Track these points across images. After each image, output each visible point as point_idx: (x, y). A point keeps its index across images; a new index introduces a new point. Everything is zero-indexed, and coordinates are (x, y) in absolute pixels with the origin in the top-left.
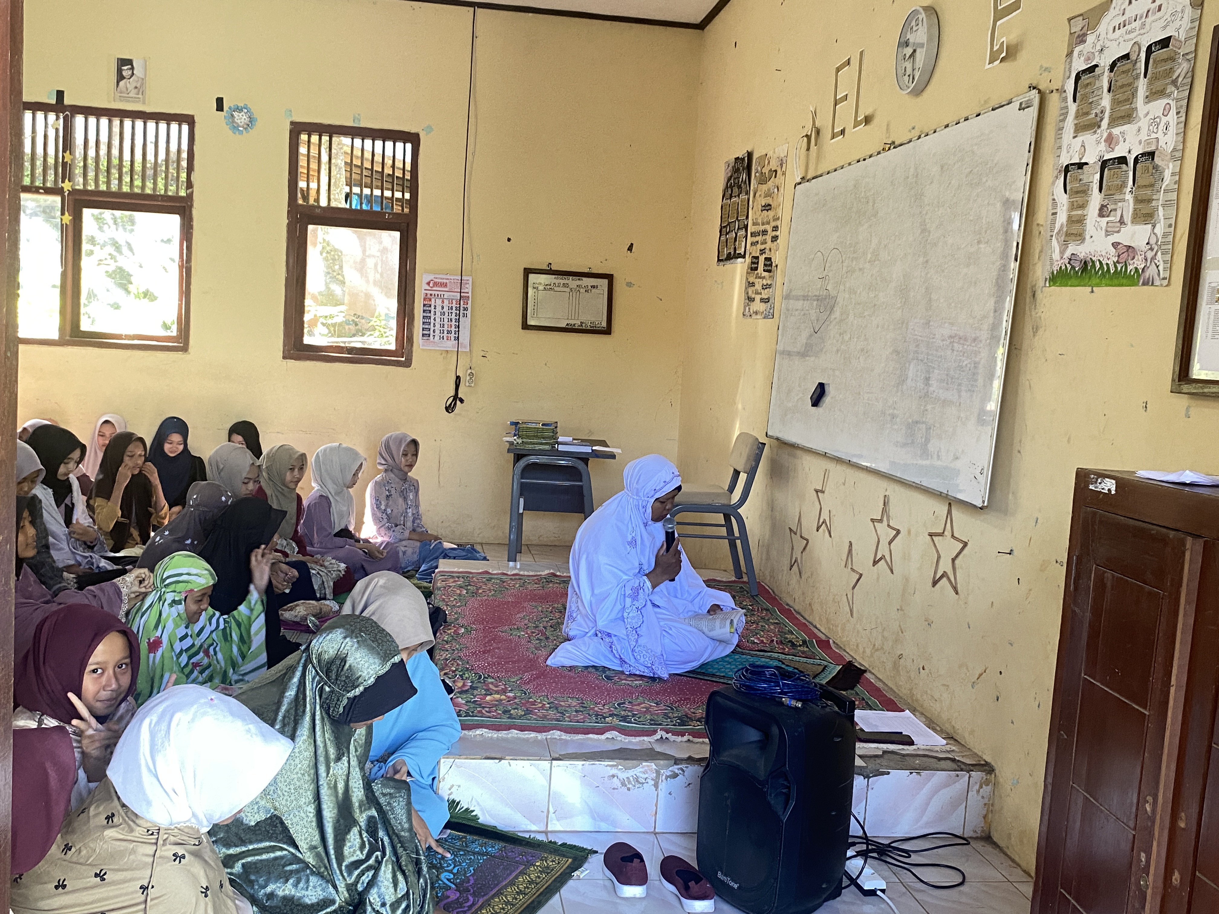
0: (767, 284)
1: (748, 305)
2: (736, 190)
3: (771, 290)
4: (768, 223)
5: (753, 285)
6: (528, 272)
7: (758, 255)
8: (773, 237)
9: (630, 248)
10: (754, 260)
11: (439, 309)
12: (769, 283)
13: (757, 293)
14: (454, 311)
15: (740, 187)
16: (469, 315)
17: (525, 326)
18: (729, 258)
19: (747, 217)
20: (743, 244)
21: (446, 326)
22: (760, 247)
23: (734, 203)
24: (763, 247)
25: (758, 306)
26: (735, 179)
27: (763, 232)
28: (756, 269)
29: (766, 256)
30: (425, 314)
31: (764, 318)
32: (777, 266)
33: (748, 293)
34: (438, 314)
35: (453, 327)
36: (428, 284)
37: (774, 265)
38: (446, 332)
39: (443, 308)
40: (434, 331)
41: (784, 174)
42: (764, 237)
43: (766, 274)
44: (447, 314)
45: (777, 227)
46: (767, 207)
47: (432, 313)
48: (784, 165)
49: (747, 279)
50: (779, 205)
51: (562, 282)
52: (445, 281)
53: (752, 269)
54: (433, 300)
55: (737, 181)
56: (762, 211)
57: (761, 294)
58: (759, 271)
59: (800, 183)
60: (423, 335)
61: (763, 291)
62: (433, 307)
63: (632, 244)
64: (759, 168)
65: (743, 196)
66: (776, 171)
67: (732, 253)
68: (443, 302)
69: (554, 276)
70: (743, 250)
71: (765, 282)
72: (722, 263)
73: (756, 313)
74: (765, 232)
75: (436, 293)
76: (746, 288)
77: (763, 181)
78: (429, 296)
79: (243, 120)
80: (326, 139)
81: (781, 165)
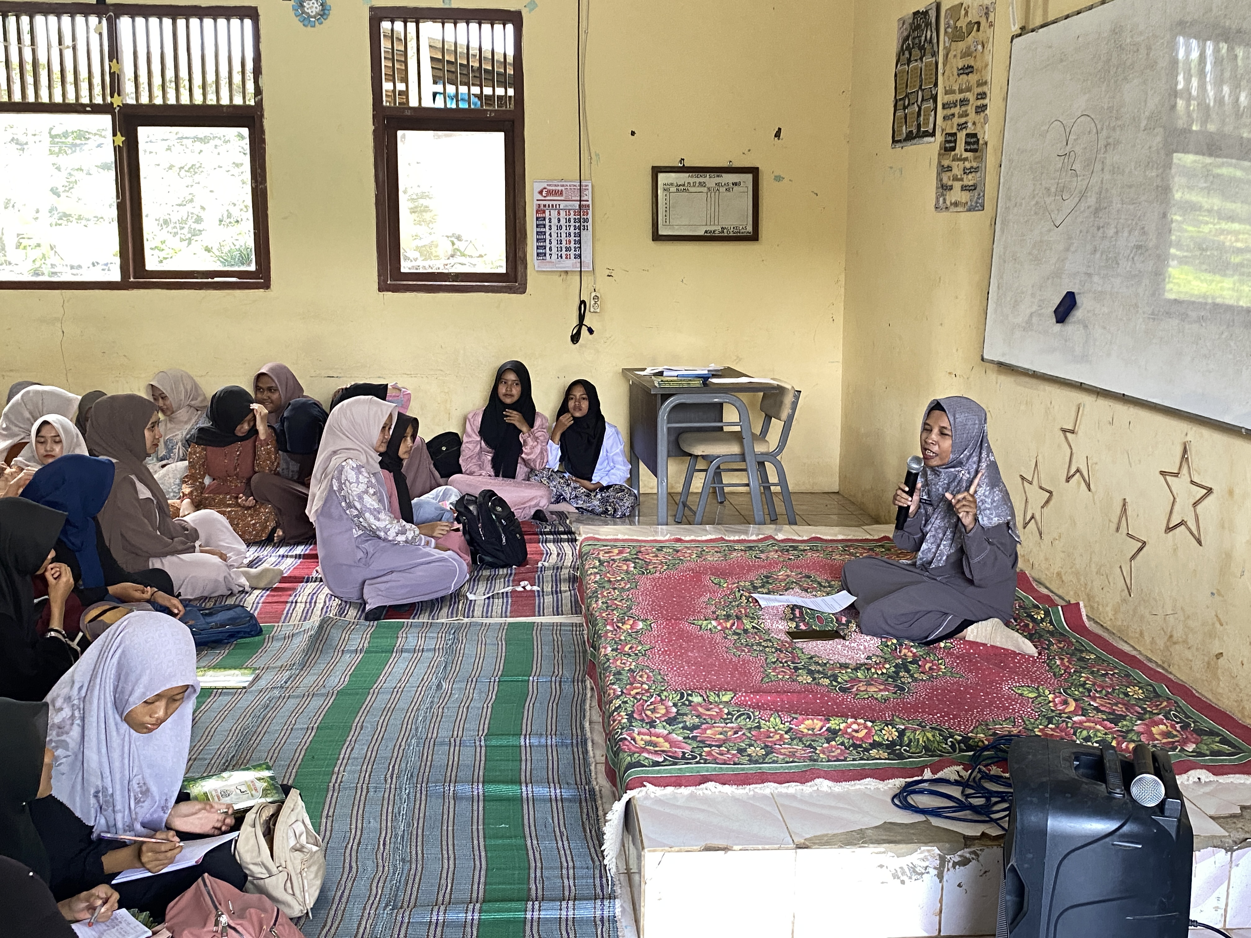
0: (972, 167)
1: (943, 195)
2: (916, 52)
3: (978, 174)
4: (969, 89)
5: (949, 169)
6: (656, 171)
7: (954, 131)
8: (977, 107)
9: (778, 135)
10: (949, 138)
11: (554, 221)
12: (975, 165)
13: (956, 179)
14: (572, 223)
15: (922, 48)
16: (590, 228)
17: (657, 237)
18: (910, 137)
19: (936, 85)
20: (932, 119)
21: (564, 242)
22: (956, 120)
23: (915, 68)
24: (963, 120)
25: (957, 195)
26: (914, 38)
27: (961, 101)
28: (953, 149)
29: (968, 131)
30: (539, 230)
31: (969, 210)
32: (986, 143)
33: (941, 180)
34: (554, 228)
35: (573, 242)
36: (541, 192)
37: (981, 142)
38: (564, 249)
39: (559, 220)
40: (550, 249)
41: (991, 25)
42: (963, 109)
43: (969, 154)
44: (564, 228)
45: (985, 94)
46: (967, 70)
47: (547, 227)
48: (992, 14)
49: (939, 162)
50: (987, 65)
51: (698, 180)
52: (560, 188)
53: (946, 149)
54: (547, 212)
55: (917, 41)
56: (959, 75)
57: (962, 180)
58: (957, 151)
59: (1020, 35)
60: (538, 254)
61: (965, 176)
62: (547, 220)
63: (780, 129)
64: (952, 22)
65: (928, 59)
66: (978, 23)
67: (915, 131)
68: (559, 213)
69: (687, 175)
70: (931, 126)
71: (967, 165)
72: (898, 145)
73: (956, 204)
74: (964, 102)
75: (551, 203)
76: (938, 174)
77: (958, 36)
78: (542, 207)
79: (314, 10)
80: (411, 26)
81: (987, 14)
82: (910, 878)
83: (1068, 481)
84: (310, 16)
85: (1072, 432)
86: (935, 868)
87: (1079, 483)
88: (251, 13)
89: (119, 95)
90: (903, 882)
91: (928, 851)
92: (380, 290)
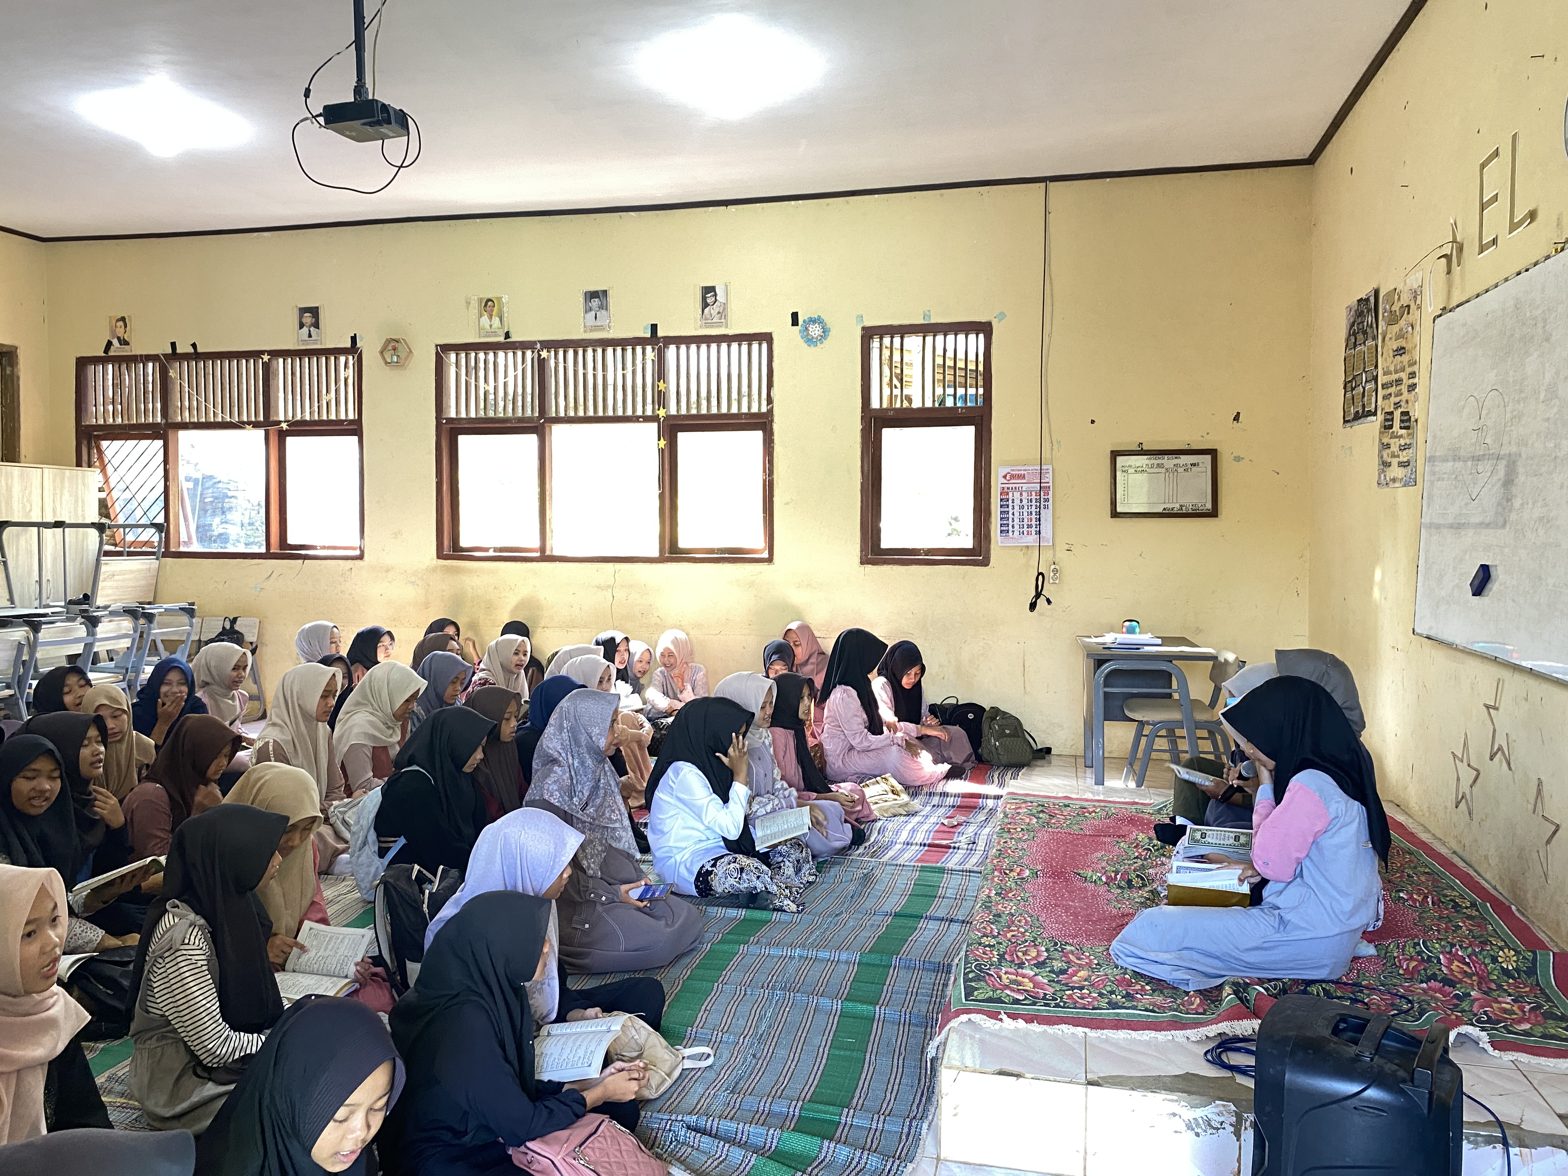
0: (1406, 444)
1: (1384, 471)
2: (1360, 337)
3: (1411, 451)
4: (1403, 370)
5: (1388, 446)
6: (1115, 454)
7: (1392, 409)
8: (1409, 386)
9: (1237, 418)
10: (1389, 417)
11: (1017, 502)
12: (1408, 442)
13: (1394, 456)
14: (1034, 503)
15: (1365, 333)
16: (1050, 507)
17: (1115, 514)
18: (1357, 417)
19: (1376, 367)
20: (1373, 399)
21: (1026, 520)
22: (1393, 400)
23: (1360, 352)
24: (1397, 399)
25: (1396, 471)
26: (1358, 324)
27: (1396, 381)
28: (1391, 427)
29: (1402, 410)
30: (1002, 509)
31: (1404, 486)
32: (1416, 421)
33: (1382, 457)
34: (1017, 508)
35: (1034, 520)
36: (1005, 477)
37: (1413, 419)
38: (1026, 526)
39: (1021, 501)
40: (1013, 527)
41: (1419, 307)
42: (1398, 388)
43: (1404, 432)
44: (1026, 507)
45: (1415, 373)
46: (1400, 351)
47: (1010, 507)
48: (1419, 297)
49: (1380, 440)
50: (1416, 346)
51: (1156, 462)
52: (1022, 472)
53: (1386, 428)
54: (1011, 494)
55: (1361, 326)
56: (1394, 356)
57: (1398, 456)
58: (1394, 429)
59: (1440, 315)
60: (1001, 532)
61: (1400, 453)
62: (1010, 501)
63: (1238, 413)
64: (1388, 307)
65: (1370, 343)
66: (1408, 306)
67: (1360, 411)
68: (1021, 494)
69: (1146, 457)
70: (1373, 406)
71: (1402, 442)
72: (1348, 425)
73: (1394, 480)
74: (1399, 382)
75: (1014, 486)
76: (1380, 451)
77: (1393, 320)
78: (1006, 490)
79: (816, 332)
80: (897, 340)
81: (1415, 297)
82: (1205, 1131)
83: (1491, 759)
84: (813, 338)
85: (1497, 709)
86: (1231, 1125)
87: (1501, 761)
88: (767, 338)
89: (664, 408)
90: (1197, 1135)
91: (1224, 1106)
92: (862, 563)
